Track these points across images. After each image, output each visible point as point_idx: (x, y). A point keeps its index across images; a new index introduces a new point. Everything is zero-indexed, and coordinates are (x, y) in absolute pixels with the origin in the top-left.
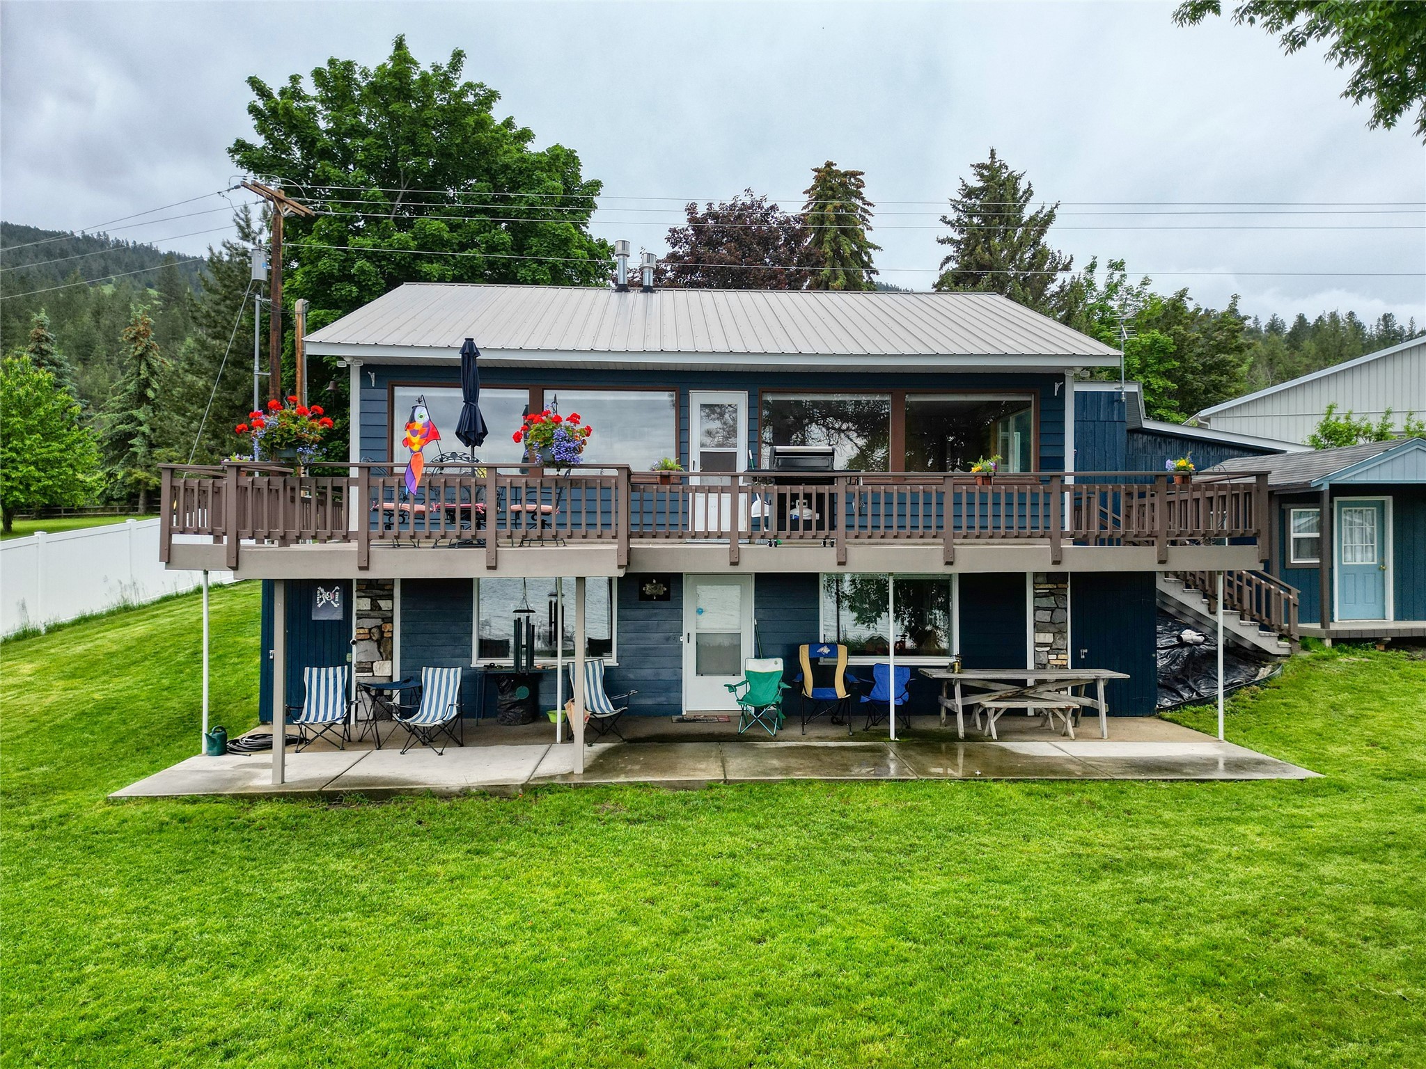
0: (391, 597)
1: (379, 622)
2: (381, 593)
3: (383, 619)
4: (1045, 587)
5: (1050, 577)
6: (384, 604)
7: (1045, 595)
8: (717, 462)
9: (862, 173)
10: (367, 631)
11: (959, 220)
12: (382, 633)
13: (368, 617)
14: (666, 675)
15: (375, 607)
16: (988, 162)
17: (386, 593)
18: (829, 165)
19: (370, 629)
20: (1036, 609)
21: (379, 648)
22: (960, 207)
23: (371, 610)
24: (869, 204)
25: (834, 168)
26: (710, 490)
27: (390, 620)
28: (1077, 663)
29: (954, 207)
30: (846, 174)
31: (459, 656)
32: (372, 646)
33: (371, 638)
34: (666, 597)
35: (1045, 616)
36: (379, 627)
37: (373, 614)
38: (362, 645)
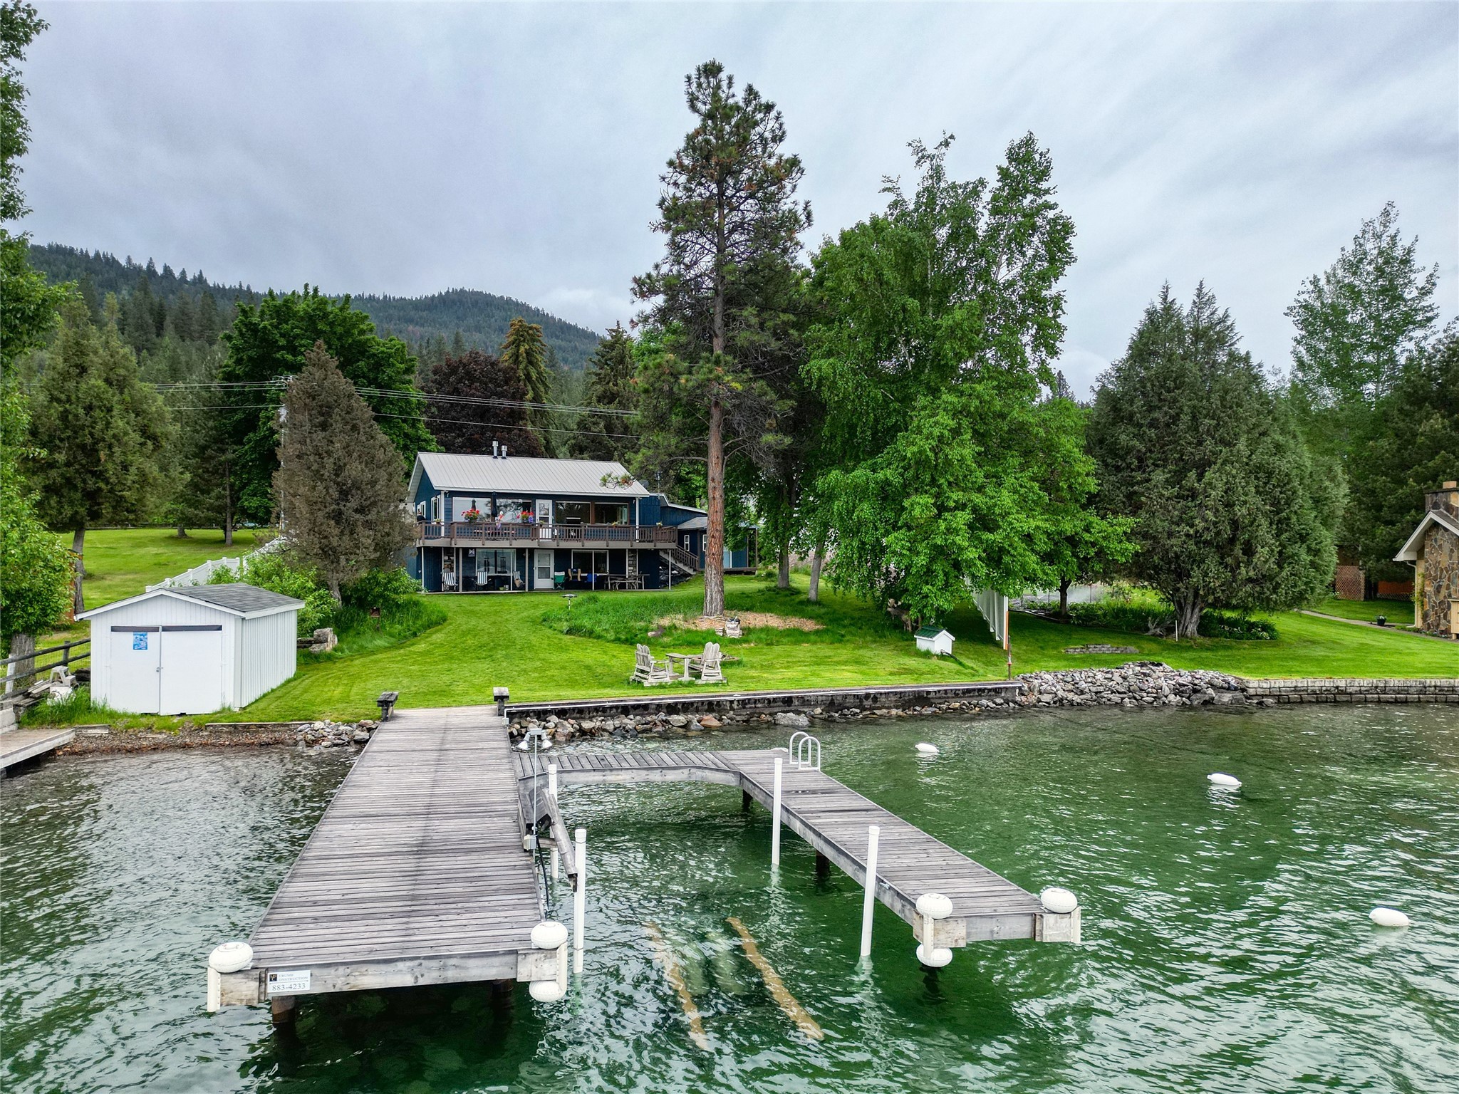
14: (531, 578)
34: (530, 557)
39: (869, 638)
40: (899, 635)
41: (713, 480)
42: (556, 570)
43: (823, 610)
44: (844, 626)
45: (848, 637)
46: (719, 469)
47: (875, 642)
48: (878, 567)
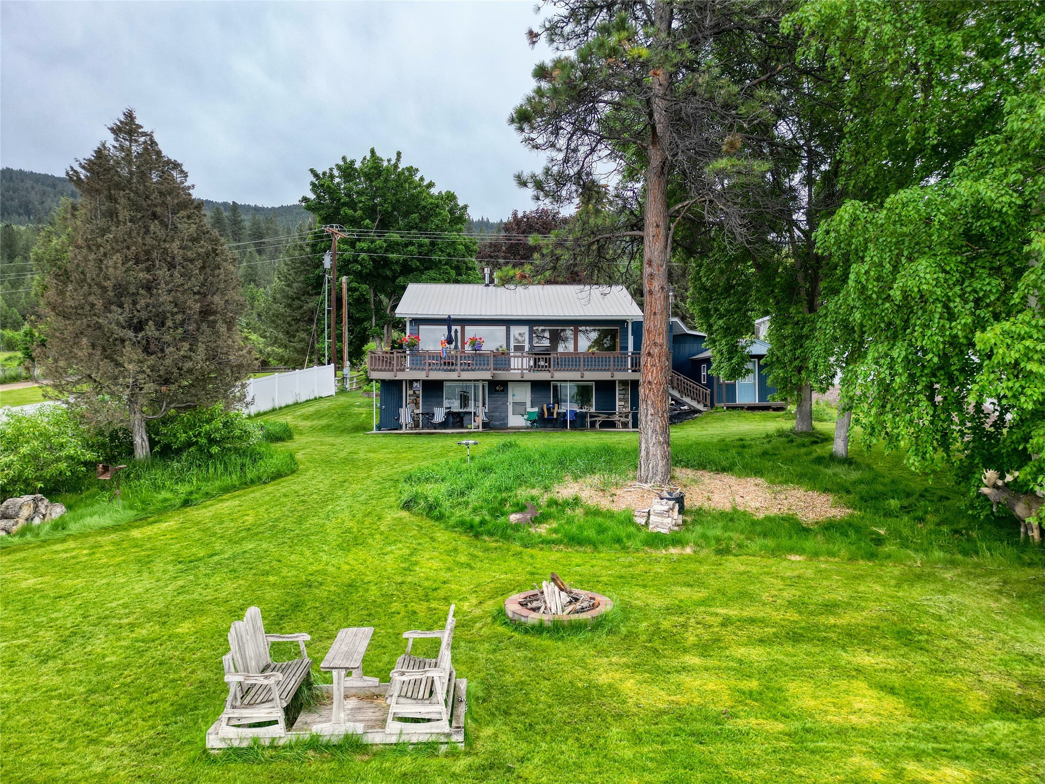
1: (415, 398)
4: (622, 387)
7: (622, 390)
8: (519, 348)
12: (416, 401)
13: (412, 396)
14: (503, 415)
15: (414, 393)
20: (619, 394)
21: (416, 406)
26: (515, 357)
33: (413, 402)
34: (503, 391)
35: (622, 397)
38: (411, 404)
39: (938, 554)
40: (1011, 551)
41: (650, 263)
42: (532, 407)
43: (855, 475)
44: (888, 514)
45: (889, 548)
46: (659, 245)
47: (953, 563)
48: (959, 403)
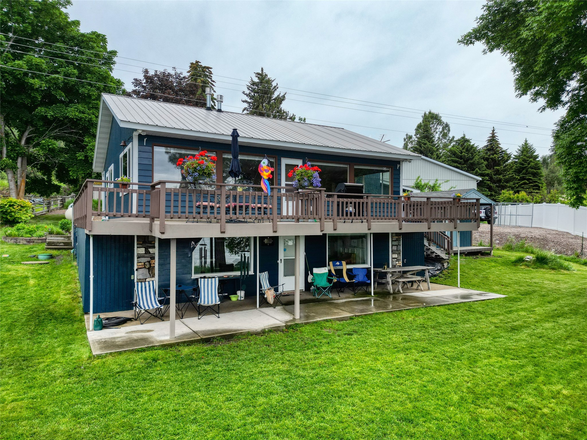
0: (154, 247)
1: (149, 259)
2: (150, 245)
3: (151, 258)
4: (395, 238)
5: (397, 234)
6: (151, 250)
7: (395, 241)
9: (211, 68)
10: (143, 264)
11: (250, 93)
12: (150, 264)
13: (144, 257)
15: (147, 252)
16: (260, 72)
17: (152, 245)
18: (197, 62)
19: (144, 263)
20: (392, 245)
21: (149, 272)
22: (250, 89)
23: (145, 253)
24: (214, 81)
25: (200, 64)
27: (153, 258)
28: (404, 265)
29: (248, 88)
30: (205, 67)
31: (186, 274)
32: (146, 271)
33: (145, 267)
34: (272, 244)
35: (395, 248)
36: (149, 262)
37: (146, 255)
38: (141, 271)
